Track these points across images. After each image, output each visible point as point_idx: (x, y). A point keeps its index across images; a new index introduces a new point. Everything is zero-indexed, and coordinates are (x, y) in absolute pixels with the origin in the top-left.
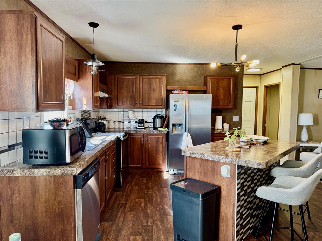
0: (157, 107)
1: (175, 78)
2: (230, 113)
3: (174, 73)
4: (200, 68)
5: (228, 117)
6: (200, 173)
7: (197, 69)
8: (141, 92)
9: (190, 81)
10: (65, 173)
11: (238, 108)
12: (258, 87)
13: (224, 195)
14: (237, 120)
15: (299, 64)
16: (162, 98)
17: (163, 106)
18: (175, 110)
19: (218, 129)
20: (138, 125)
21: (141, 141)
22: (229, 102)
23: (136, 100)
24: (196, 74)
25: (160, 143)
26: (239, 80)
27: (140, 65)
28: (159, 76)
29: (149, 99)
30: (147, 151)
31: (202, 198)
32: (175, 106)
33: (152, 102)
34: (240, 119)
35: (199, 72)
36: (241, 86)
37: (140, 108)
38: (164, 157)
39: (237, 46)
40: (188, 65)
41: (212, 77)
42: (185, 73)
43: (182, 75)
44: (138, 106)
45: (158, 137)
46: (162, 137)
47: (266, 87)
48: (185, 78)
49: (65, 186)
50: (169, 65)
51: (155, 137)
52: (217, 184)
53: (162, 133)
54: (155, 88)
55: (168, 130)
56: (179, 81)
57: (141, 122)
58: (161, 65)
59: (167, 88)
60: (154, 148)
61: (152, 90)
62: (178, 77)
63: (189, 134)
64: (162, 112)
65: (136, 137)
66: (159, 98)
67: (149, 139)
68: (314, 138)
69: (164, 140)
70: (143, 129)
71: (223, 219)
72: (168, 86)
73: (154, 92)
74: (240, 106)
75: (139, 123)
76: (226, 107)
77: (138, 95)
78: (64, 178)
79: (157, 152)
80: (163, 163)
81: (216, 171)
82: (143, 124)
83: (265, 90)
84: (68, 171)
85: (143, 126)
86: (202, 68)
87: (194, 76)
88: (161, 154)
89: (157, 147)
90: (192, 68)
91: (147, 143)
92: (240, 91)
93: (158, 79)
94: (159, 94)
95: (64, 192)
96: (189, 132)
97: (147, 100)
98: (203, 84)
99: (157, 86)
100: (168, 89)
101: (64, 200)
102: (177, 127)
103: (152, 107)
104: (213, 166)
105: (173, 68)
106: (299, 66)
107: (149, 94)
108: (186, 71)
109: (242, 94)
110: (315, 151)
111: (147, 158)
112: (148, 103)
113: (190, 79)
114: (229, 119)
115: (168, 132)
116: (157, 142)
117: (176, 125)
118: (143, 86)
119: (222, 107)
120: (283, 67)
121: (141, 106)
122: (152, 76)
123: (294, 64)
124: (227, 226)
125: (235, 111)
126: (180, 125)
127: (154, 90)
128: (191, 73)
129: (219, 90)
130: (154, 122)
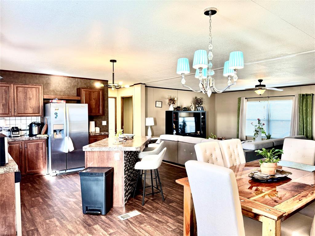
0: (34, 115)
1: (49, 88)
2: (99, 118)
3: (48, 83)
4: (73, 80)
5: (98, 122)
6: (98, 162)
7: (70, 81)
8: (16, 100)
9: (64, 92)
10: (8, 170)
11: (105, 114)
12: (116, 97)
13: (116, 173)
14: (106, 124)
15: (144, 84)
16: (39, 106)
17: (40, 114)
18: (56, 118)
19: (91, 132)
20: (12, 133)
21: (19, 149)
22: (99, 110)
23: (10, 108)
24: (70, 86)
25: (40, 149)
26: (105, 92)
27: (11, 73)
28: (35, 85)
29: (25, 108)
30: (27, 158)
31: (105, 175)
32: (56, 114)
33: (29, 110)
34: (108, 123)
35: (73, 84)
36: (107, 97)
37: (15, 116)
38: (45, 161)
39: (113, 73)
40: (62, 78)
41: (85, 90)
42: (59, 84)
43: (56, 86)
44: (13, 114)
45: (38, 144)
46: (42, 143)
47: (122, 98)
48: (59, 88)
49: (7, 181)
50: (43, 76)
51: (35, 144)
52: (111, 167)
53: (42, 139)
54: (31, 97)
55: (48, 136)
56: (54, 91)
57: (15, 130)
58: (36, 75)
59: (43, 97)
60: (34, 154)
61: (28, 99)
62: (53, 87)
63: (69, 137)
64: (37, 120)
65: (13, 146)
66: (36, 106)
67: (28, 146)
68: (154, 135)
69: (44, 145)
70: (18, 137)
71: (115, 189)
72: (45, 96)
73: (30, 101)
74: (107, 113)
75: (13, 131)
76: (98, 114)
77: (13, 103)
78: (6, 175)
79: (37, 158)
80: (44, 167)
81: (110, 158)
82: (18, 133)
83: (121, 101)
84: (10, 169)
85: (19, 134)
86: (75, 81)
87: (68, 87)
88: (42, 159)
89: (37, 153)
90: (66, 80)
91: (26, 151)
92: (107, 101)
93: (34, 89)
94: (36, 103)
95: (6, 186)
96: (70, 136)
97: (23, 108)
98: (76, 95)
99: (33, 95)
100: (45, 98)
101: (6, 193)
102: (58, 132)
103: (29, 115)
104: (108, 155)
105: (47, 78)
106: (144, 85)
107: (25, 102)
108: (61, 83)
109: (108, 104)
110: (156, 142)
111: (27, 165)
112: (24, 111)
113: (64, 89)
114: (99, 124)
115: (48, 138)
116: (37, 148)
117: (57, 131)
118: (18, 95)
119: (95, 114)
120: (134, 85)
121: (16, 114)
122: (27, 85)
123: (141, 84)
124: (118, 192)
125: (104, 117)
126: (61, 130)
127: (30, 99)
128: (65, 84)
129: (91, 100)
130: (31, 130)
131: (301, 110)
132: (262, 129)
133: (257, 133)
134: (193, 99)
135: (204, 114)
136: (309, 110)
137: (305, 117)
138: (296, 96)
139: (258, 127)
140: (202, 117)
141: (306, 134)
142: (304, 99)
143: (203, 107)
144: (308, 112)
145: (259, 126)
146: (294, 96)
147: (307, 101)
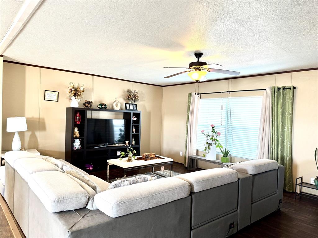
131: (274, 114)
132: (217, 140)
133: (209, 147)
134: (124, 92)
135: (137, 115)
136: (288, 113)
137: (280, 125)
138: (267, 90)
139: (211, 137)
140: (135, 119)
141: (281, 153)
142: (280, 96)
143: (136, 104)
144: (285, 117)
145: (213, 136)
146: (265, 89)
147: (284, 99)
